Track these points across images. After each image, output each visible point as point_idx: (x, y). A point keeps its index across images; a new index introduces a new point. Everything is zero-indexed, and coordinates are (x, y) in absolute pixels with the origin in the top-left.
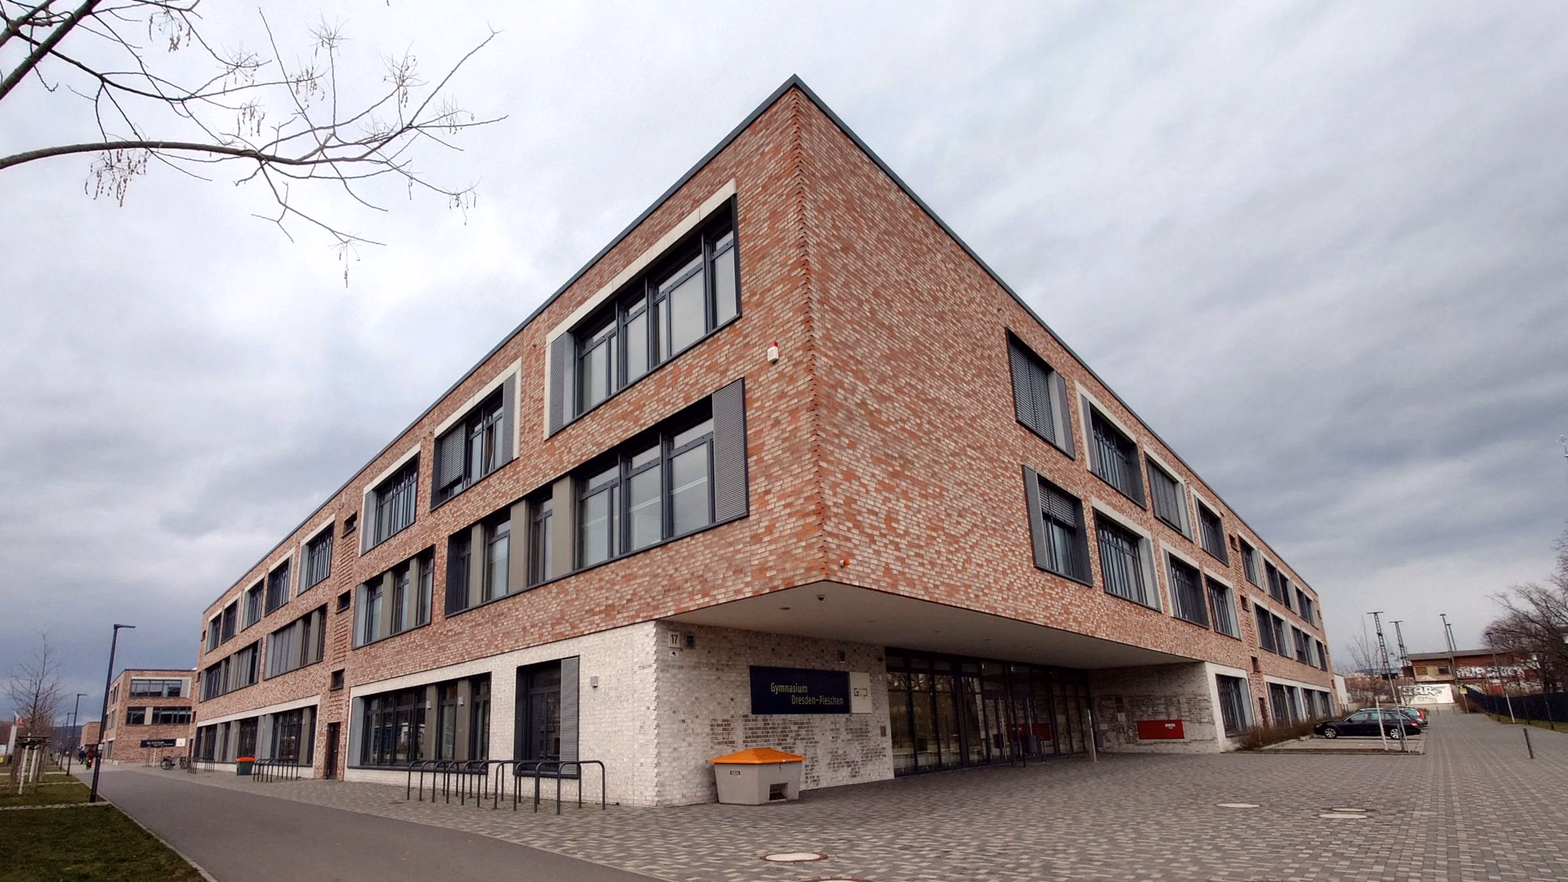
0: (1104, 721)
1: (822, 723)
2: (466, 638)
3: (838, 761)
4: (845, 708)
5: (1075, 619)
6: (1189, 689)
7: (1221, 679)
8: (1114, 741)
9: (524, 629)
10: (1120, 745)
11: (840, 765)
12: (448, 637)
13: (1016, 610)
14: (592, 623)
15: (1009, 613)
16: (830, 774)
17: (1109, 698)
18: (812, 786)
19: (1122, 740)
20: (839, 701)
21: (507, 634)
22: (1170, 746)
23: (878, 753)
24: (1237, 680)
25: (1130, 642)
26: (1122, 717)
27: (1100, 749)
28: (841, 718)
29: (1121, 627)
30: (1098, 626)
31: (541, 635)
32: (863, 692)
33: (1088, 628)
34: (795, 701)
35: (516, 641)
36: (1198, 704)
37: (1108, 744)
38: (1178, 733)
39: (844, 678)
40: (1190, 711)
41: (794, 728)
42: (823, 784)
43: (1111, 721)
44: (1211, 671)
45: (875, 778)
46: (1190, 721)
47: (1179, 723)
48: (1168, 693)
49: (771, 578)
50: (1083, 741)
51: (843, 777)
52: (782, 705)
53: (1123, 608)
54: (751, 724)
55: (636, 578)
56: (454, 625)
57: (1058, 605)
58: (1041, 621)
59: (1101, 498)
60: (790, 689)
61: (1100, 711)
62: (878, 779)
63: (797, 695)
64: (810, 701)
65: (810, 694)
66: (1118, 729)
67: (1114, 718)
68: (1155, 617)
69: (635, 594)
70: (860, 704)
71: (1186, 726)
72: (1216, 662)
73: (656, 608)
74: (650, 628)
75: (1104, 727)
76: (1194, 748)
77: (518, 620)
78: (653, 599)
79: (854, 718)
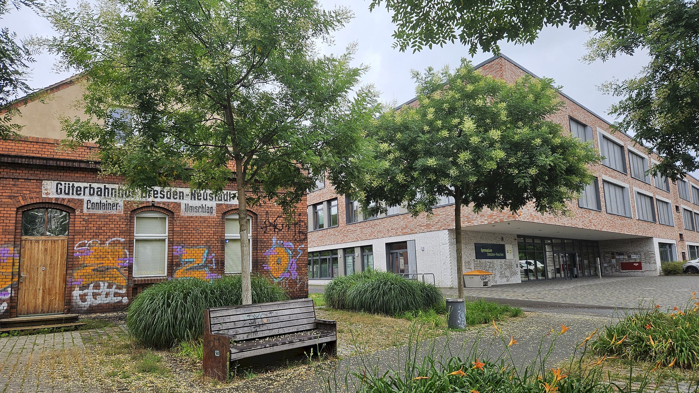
0: (606, 263)
1: (497, 262)
2: (358, 232)
3: (502, 276)
4: (504, 257)
5: (594, 225)
6: (645, 249)
7: (661, 245)
8: (610, 271)
9: (388, 230)
10: (612, 272)
11: (503, 277)
12: (348, 232)
13: (572, 224)
14: (421, 229)
15: (570, 225)
16: (500, 280)
17: (608, 253)
18: (495, 284)
19: (614, 271)
20: (502, 255)
21: (379, 232)
22: (636, 273)
23: (515, 273)
24: (670, 245)
25: (617, 231)
26: (614, 261)
27: (603, 274)
28: (503, 260)
29: (613, 226)
30: (603, 226)
31: (397, 233)
32: (510, 252)
33: (598, 228)
34: (489, 255)
35: (384, 234)
36: (650, 255)
37: (607, 272)
38: (639, 267)
39: (503, 246)
40: (645, 258)
41: (489, 264)
42: (498, 283)
43: (609, 263)
44: (656, 242)
45: (515, 282)
46: (645, 262)
47: (640, 263)
48: (636, 251)
49: (495, 219)
50: (595, 271)
51: (504, 281)
52: (484, 256)
53: (614, 218)
54: (476, 263)
55: (439, 215)
56: (351, 227)
57: (587, 220)
58: (581, 227)
59: (606, 174)
60: (487, 251)
61: (604, 258)
62: (516, 282)
63: (489, 253)
64: (493, 255)
65: (493, 252)
66: (612, 266)
67: (610, 262)
68: (629, 220)
69: (439, 220)
70: (509, 256)
71: (643, 265)
72: (659, 237)
73: (449, 225)
74: (446, 232)
75: (605, 265)
76: (646, 274)
77: (384, 227)
78: (447, 223)
79: (507, 261)
